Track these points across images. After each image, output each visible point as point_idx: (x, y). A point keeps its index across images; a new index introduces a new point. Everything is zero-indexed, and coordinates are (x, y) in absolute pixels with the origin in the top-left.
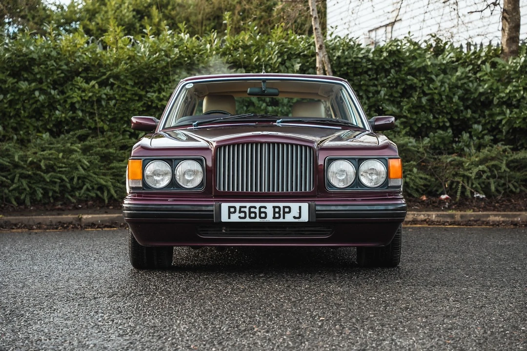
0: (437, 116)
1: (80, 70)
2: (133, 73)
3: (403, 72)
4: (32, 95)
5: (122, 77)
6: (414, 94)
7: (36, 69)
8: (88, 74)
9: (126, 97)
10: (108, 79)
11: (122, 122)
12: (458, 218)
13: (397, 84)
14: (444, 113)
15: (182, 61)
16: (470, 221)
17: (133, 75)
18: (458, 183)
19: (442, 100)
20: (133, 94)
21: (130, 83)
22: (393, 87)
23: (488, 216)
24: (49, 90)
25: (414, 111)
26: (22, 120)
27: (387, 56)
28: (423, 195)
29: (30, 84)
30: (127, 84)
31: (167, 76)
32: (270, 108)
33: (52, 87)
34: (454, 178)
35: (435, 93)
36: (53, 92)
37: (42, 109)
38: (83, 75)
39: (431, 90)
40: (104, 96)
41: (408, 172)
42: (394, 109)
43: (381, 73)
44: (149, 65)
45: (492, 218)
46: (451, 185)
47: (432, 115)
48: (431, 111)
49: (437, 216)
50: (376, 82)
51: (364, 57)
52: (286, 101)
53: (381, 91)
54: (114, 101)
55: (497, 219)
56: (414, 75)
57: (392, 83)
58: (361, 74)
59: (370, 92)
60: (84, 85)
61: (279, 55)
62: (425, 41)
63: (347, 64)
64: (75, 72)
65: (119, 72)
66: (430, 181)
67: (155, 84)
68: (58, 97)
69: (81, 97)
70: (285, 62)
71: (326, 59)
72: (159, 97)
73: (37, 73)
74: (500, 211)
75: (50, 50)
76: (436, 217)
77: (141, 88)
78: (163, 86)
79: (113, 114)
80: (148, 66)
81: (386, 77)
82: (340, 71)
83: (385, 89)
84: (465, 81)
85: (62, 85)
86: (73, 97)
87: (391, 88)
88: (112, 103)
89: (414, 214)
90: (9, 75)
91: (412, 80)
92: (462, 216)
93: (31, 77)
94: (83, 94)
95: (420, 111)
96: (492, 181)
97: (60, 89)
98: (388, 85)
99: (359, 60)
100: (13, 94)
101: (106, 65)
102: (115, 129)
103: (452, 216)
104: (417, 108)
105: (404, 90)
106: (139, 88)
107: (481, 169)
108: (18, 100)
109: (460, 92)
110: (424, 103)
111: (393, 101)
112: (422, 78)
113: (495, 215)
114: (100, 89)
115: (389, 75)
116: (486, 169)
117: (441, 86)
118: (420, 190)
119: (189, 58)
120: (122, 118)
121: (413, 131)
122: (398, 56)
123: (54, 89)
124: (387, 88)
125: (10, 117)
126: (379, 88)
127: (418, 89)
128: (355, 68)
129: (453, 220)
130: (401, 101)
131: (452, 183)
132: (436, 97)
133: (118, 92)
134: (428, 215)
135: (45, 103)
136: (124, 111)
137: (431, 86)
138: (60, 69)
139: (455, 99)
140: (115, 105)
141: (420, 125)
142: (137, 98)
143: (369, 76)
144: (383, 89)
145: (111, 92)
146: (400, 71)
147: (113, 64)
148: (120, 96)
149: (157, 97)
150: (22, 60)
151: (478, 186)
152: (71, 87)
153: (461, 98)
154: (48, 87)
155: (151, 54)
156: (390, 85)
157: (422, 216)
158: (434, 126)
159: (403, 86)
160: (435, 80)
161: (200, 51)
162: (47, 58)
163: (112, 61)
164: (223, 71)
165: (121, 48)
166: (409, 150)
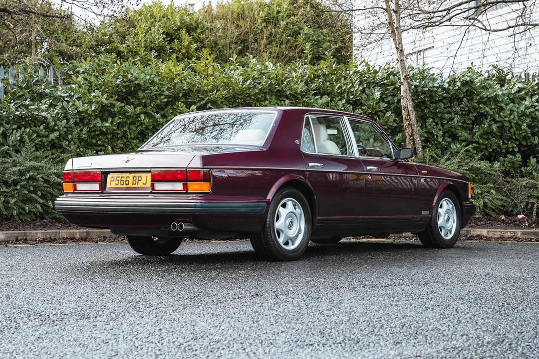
0: (506, 142)
1: (181, 95)
3: (475, 101)
4: (138, 118)
5: (219, 103)
6: (485, 121)
7: (141, 94)
8: (187, 99)
10: (206, 104)
13: (469, 111)
14: (514, 139)
18: (533, 204)
19: (512, 127)
22: (465, 115)
24: (153, 114)
25: (485, 137)
26: (128, 141)
27: (461, 85)
28: (501, 214)
29: (135, 108)
33: (155, 111)
34: (529, 200)
35: (505, 121)
36: (156, 115)
37: (146, 131)
38: (183, 100)
39: (501, 117)
41: (486, 194)
42: (467, 135)
43: (455, 102)
44: (243, 92)
46: (526, 206)
47: (501, 141)
48: (501, 138)
49: (523, 233)
50: (450, 110)
51: (439, 86)
53: (454, 118)
56: (485, 103)
57: (464, 111)
58: (436, 102)
59: (445, 119)
60: (185, 109)
61: (359, 83)
62: (488, 72)
63: (424, 93)
64: (176, 97)
65: (217, 98)
66: (506, 201)
68: (161, 120)
70: (365, 90)
71: (407, 89)
73: (142, 98)
75: (152, 76)
76: (521, 234)
81: (459, 105)
84: (532, 110)
85: (162, 109)
87: (463, 115)
89: (502, 232)
90: (117, 100)
91: (484, 108)
93: (137, 102)
95: (491, 137)
97: (162, 112)
99: (435, 89)
100: (121, 117)
101: (203, 91)
103: (536, 234)
104: (489, 133)
105: (476, 117)
108: (126, 122)
109: (528, 120)
110: (495, 130)
111: (465, 128)
112: (493, 107)
115: (461, 104)
117: (510, 114)
119: (278, 85)
121: (486, 155)
122: (470, 86)
123: (158, 112)
124: (459, 115)
125: (118, 138)
126: (453, 115)
127: (489, 117)
128: (431, 97)
130: (473, 128)
131: (527, 204)
132: (507, 124)
134: (515, 233)
135: (149, 126)
137: (501, 114)
138: (163, 95)
139: (524, 126)
141: (491, 150)
143: (444, 103)
144: (456, 116)
146: (472, 100)
147: (211, 90)
152: (171, 111)
153: (529, 126)
154: (153, 111)
155: (245, 80)
156: (462, 113)
157: (509, 234)
158: (504, 151)
159: (475, 114)
160: (505, 108)
161: (286, 78)
162: (151, 84)
163: (209, 87)
164: (309, 98)
165: (211, 75)
166: (484, 174)
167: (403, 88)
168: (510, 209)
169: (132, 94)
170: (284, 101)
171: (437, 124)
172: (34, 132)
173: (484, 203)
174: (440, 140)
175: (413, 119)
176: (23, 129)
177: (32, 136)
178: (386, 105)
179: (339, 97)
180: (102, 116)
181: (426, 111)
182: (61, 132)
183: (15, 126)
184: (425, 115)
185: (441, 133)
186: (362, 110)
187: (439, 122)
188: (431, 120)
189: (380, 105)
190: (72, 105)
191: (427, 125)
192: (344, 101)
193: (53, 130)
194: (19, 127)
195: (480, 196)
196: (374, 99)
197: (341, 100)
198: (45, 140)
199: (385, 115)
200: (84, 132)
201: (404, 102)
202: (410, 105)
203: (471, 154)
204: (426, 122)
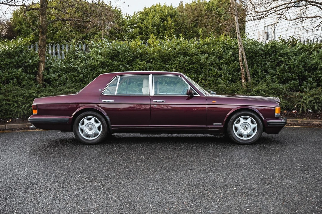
0: (292, 74)
1: (138, 56)
2: (160, 57)
4: (119, 67)
5: (156, 59)
6: (282, 64)
7: (120, 56)
8: (142, 57)
9: (157, 67)
10: (150, 60)
12: (300, 122)
13: (275, 60)
14: (295, 73)
15: (181, 51)
16: (305, 123)
18: (301, 105)
19: (294, 67)
20: (160, 66)
21: (159, 61)
22: (273, 62)
23: (313, 121)
25: (282, 72)
27: (270, 48)
28: (285, 110)
29: (118, 62)
30: (158, 62)
31: (175, 58)
32: (219, 71)
34: (299, 103)
35: (291, 64)
36: (127, 66)
38: (140, 58)
40: (148, 67)
42: (273, 71)
43: (268, 55)
45: (315, 123)
46: (297, 106)
48: (290, 72)
49: (291, 121)
50: (265, 60)
51: (260, 48)
52: (225, 68)
53: (267, 63)
55: (317, 123)
56: (282, 56)
57: (272, 60)
58: (258, 56)
59: (262, 64)
60: (140, 63)
61: (223, 48)
62: (288, 39)
63: (252, 52)
64: (136, 57)
65: (155, 57)
66: (288, 104)
67: (170, 61)
68: (129, 67)
69: (139, 68)
70: (225, 51)
71: (243, 50)
74: (319, 119)
75: (126, 48)
78: (173, 62)
80: (167, 54)
81: (270, 57)
82: (249, 55)
84: (305, 59)
85: (131, 62)
86: (136, 68)
87: (272, 62)
90: (110, 59)
91: (281, 59)
92: (301, 122)
93: (118, 59)
94: (140, 66)
95: (285, 72)
96: (316, 105)
97: (130, 64)
99: (258, 50)
100: (111, 66)
101: (149, 54)
103: (297, 121)
104: (283, 70)
105: (277, 63)
106: (163, 63)
107: (311, 99)
108: (113, 69)
109: (303, 64)
110: (287, 69)
111: (272, 68)
112: (286, 58)
113: (316, 121)
114: (147, 64)
116: (313, 99)
117: (294, 61)
118: (284, 108)
119: (184, 50)
121: (282, 81)
122: (275, 48)
123: (128, 64)
124: (270, 62)
127: (284, 63)
128: (256, 54)
129: (298, 123)
130: (276, 68)
131: (298, 105)
132: (292, 66)
133: (154, 65)
135: (124, 70)
137: (290, 61)
138: (130, 56)
139: (301, 67)
141: (284, 78)
142: (162, 68)
143: (262, 57)
145: (151, 65)
146: (276, 54)
147: (152, 53)
148: (155, 67)
149: (170, 67)
150: (115, 52)
151: (310, 107)
152: (135, 63)
153: (303, 67)
154: (125, 64)
155: (168, 49)
158: (291, 79)
159: (277, 61)
160: (292, 58)
161: (189, 46)
162: (125, 51)
163: (152, 52)
164: (198, 56)
165: (155, 45)
166: (279, 90)
167: (240, 51)
168: (290, 107)
169: (117, 56)
170: (186, 57)
171: (259, 66)
172: (72, 74)
174: (260, 74)
175: (246, 65)
176: (68, 73)
177: (71, 76)
178: (235, 58)
179: (213, 55)
180: (103, 66)
181: (253, 60)
182: (84, 74)
183: (64, 72)
184: (253, 62)
185: (260, 71)
186: (223, 60)
188: (256, 65)
189: (232, 58)
190: (90, 62)
191: (254, 67)
192: (214, 57)
193: (81, 74)
194: (66, 73)
196: (229, 55)
197: (213, 56)
198: (77, 78)
199: (234, 63)
200: (95, 74)
201: (240, 58)
202: (245, 58)
203: (275, 80)
204: (253, 66)
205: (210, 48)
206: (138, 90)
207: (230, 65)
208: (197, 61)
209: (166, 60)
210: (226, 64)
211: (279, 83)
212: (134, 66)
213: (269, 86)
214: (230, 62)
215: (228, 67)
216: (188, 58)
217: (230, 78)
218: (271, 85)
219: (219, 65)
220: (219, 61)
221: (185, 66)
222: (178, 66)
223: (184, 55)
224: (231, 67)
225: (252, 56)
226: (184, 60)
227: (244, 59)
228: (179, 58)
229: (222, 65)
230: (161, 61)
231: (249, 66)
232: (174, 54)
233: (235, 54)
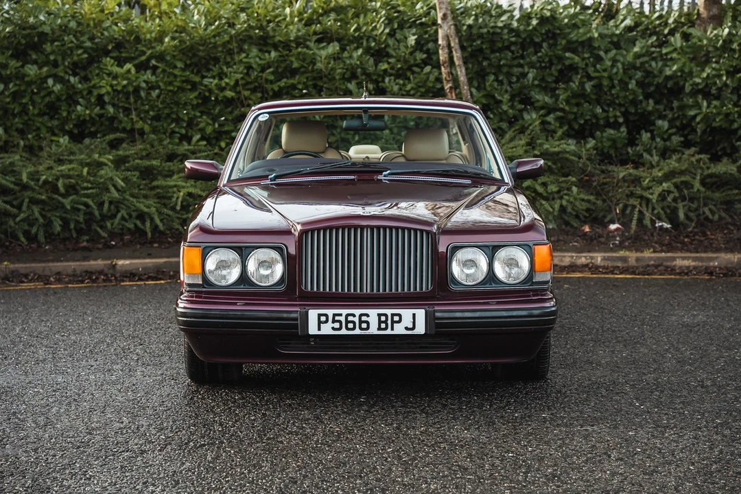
0: (606, 108)
1: (110, 48)
2: (183, 52)
3: (559, 47)
4: (43, 83)
5: (168, 58)
6: (574, 78)
7: (48, 47)
8: (121, 53)
9: (174, 86)
10: (149, 60)
11: (169, 121)
12: (632, 262)
13: (551, 64)
14: (616, 104)
15: (251, 33)
16: (648, 266)
17: (183, 54)
18: (634, 207)
19: (613, 87)
20: (183, 82)
21: (180, 65)
22: (545, 68)
23: (674, 259)
24: (67, 77)
25: (574, 101)
26: (30, 119)
27: (537, 24)
28: (585, 223)
29: (40, 68)
30: (175, 67)
31: (230, 54)
33: (71, 72)
34: (628, 200)
35: (604, 77)
36: (72, 79)
37: (58, 103)
38: (114, 55)
39: (598, 72)
40: (144, 85)
41: (566, 192)
42: (547, 99)
43: (529, 47)
44: (205, 41)
45: (679, 263)
46: (623, 211)
47: (599, 107)
48: (598, 102)
49: (604, 259)
50: (522, 61)
51: (505, 25)
53: (528, 73)
54: (157, 91)
55: (686, 263)
56: (574, 51)
57: (543, 62)
58: (500, 50)
59: (513, 75)
60: (116, 69)
61: (386, 22)
63: (481, 36)
64: (102, 49)
65: (165, 51)
66: (594, 204)
67: (215, 66)
68: (80, 86)
69: (112, 86)
70: (395, 33)
71: (452, 31)
72: (220, 85)
73: (50, 54)
74: (691, 252)
75: (67, 19)
76: (602, 260)
77: (195, 71)
78: (225, 69)
79: (156, 109)
80: (203, 41)
81: (536, 53)
82: (471, 46)
83: (535, 71)
84: (646, 59)
85: (84, 68)
86: (101, 87)
87: (542, 68)
88: (155, 93)
89: (573, 257)
90: (12, 56)
91: (572, 59)
92: (638, 260)
93: (42, 58)
94: (115, 82)
95: (583, 101)
96: (680, 205)
97: (83, 74)
98: (538, 65)
99: (499, 31)
100: (18, 82)
101: (145, 41)
102: (159, 130)
103: (624, 259)
104: (580, 95)
105: (560, 71)
106: (192, 72)
107: (666, 189)
108: (25, 91)
109: (639, 75)
110: (589, 90)
111: (545, 88)
112: (586, 55)
113: (684, 258)
114: (138, 75)
115: (540, 51)
116: (672, 189)
117: (613, 66)
118: (581, 216)
119: (261, 28)
120: (168, 115)
121: (573, 129)
122: (552, 25)
123: (75, 74)
124: (536, 69)
125: (14, 116)
126: (526, 70)
127: (580, 71)
128: (492, 42)
129: (625, 265)
130: (556, 89)
131: (626, 206)
132: (605, 82)
133: (163, 78)
134: (592, 258)
135: (62, 95)
136: (172, 106)
137: (598, 66)
138: (82, 48)
139: (632, 85)
140: (158, 97)
141: (582, 122)
142: (189, 87)
143: (512, 52)
144: (531, 70)
145: (153, 79)
146: (555, 45)
147: (156, 40)
148: (165, 83)
149: (216, 85)
150: (29, 34)
151: (662, 212)
152: (97, 72)
153: (640, 84)
154: (66, 72)
155: (209, 24)
156: (541, 65)
157: (583, 259)
158: (602, 122)
159: (559, 67)
160: (604, 57)
161: (276, 17)
162: (64, 31)
163: (153, 35)
164: (308, 47)
165: (166, 13)
166: (567, 159)
167: (441, 33)
168: (601, 214)
169: (37, 47)
170: (269, 53)
171: (501, 83)
173: (561, 206)
174: (505, 107)
175: (463, 78)
178: (425, 56)
179: (355, 45)
181: (485, 63)
184: (483, 69)
185: (507, 96)
186: (389, 63)
187: (505, 81)
188: (492, 77)
189: (415, 57)
191: (487, 84)
192: (360, 51)
195: (556, 196)
196: (407, 47)
197: (357, 48)
199: (422, 71)
201: (443, 55)
202: (457, 55)
203: (553, 127)
204: (484, 80)
205: (346, 23)
206: (108, 159)
207: (409, 79)
208: (302, 67)
209: (203, 61)
210: (398, 76)
211: (567, 135)
212: (95, 81)
213: (534, 148)
214: (410, 68)
215: (404, 85)
216: (273, 54)
217: (412, 123)
218: (541, 145)
219: (374, 77)
220: (376, 65)
221: (267, 80)
222: (243, 82)
223: (260, 44)
224: (414, 86)
225: (481, 50)
226: (260, 62)
227: (455, 59)
228: (244, 55)
229: (384, 78)
230: (186, 65)
231: (470, 81)
232: (228, 42)
233: (427, 44)
